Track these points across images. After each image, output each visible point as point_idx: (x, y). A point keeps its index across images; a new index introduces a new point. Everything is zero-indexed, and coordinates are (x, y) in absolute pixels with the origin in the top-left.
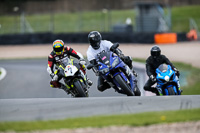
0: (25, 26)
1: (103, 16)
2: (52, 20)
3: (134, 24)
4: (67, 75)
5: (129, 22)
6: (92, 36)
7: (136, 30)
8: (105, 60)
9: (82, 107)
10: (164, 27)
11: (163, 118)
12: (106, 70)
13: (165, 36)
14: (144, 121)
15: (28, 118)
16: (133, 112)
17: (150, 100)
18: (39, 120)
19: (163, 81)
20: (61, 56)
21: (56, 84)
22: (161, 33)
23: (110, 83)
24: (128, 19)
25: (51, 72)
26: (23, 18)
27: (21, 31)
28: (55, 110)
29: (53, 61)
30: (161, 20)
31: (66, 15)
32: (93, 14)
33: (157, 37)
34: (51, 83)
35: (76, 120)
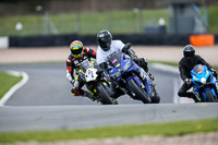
0: (49, 27)
1: (134, 16)
2: (78, 20)
3: (168, 25)
4: (88, 80)
5: (162, 22)
6: (102, 36)
7: (170, 31)
8: (116, 63)
9: (112, 115)
10: (200, 28)
11: (199, 127)
12: (118, 74)
13: (201, 38)
14: (179, 130)
15: (51, 127)
16: (167, 121)
17: (185, 107)
18: (64, 129)
19: (199, 83)
20: (80, 59)
21: (78, 92)
22: (198, 34)
23: (123, 89)
24: (161, 19)
25: (70, 78)
26: (46, 18)
27: (45, 32)
28: (81, 118)
29: (72, 66)
30: (197, 21)
31: (94, 14)
32: (124, 13)
33: (193, 39)
34: (73, 91)
35: (104, 130)
